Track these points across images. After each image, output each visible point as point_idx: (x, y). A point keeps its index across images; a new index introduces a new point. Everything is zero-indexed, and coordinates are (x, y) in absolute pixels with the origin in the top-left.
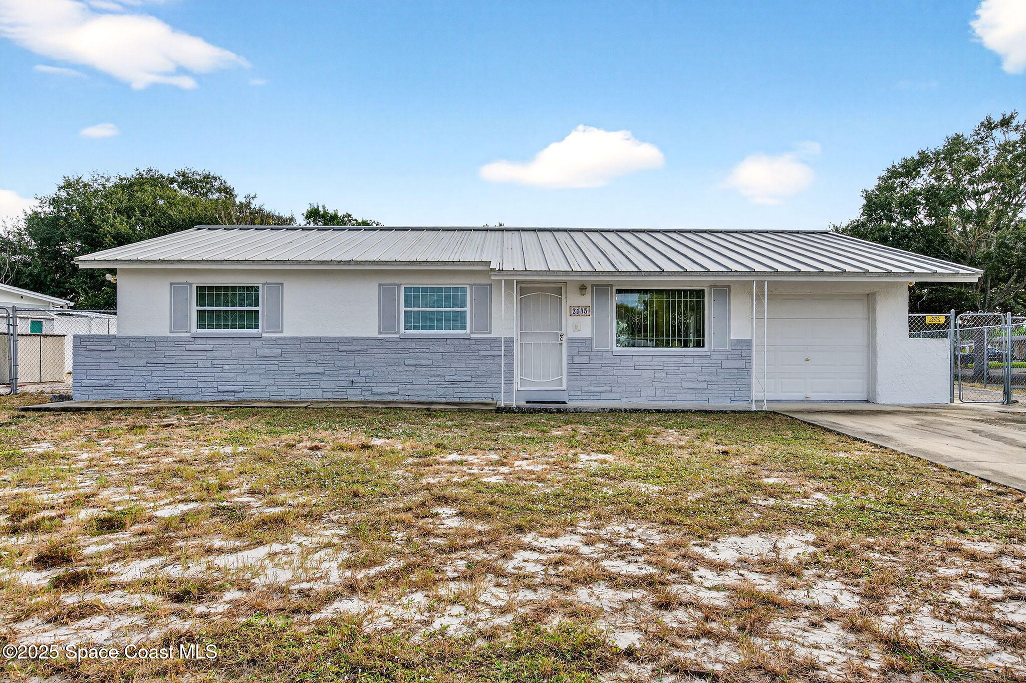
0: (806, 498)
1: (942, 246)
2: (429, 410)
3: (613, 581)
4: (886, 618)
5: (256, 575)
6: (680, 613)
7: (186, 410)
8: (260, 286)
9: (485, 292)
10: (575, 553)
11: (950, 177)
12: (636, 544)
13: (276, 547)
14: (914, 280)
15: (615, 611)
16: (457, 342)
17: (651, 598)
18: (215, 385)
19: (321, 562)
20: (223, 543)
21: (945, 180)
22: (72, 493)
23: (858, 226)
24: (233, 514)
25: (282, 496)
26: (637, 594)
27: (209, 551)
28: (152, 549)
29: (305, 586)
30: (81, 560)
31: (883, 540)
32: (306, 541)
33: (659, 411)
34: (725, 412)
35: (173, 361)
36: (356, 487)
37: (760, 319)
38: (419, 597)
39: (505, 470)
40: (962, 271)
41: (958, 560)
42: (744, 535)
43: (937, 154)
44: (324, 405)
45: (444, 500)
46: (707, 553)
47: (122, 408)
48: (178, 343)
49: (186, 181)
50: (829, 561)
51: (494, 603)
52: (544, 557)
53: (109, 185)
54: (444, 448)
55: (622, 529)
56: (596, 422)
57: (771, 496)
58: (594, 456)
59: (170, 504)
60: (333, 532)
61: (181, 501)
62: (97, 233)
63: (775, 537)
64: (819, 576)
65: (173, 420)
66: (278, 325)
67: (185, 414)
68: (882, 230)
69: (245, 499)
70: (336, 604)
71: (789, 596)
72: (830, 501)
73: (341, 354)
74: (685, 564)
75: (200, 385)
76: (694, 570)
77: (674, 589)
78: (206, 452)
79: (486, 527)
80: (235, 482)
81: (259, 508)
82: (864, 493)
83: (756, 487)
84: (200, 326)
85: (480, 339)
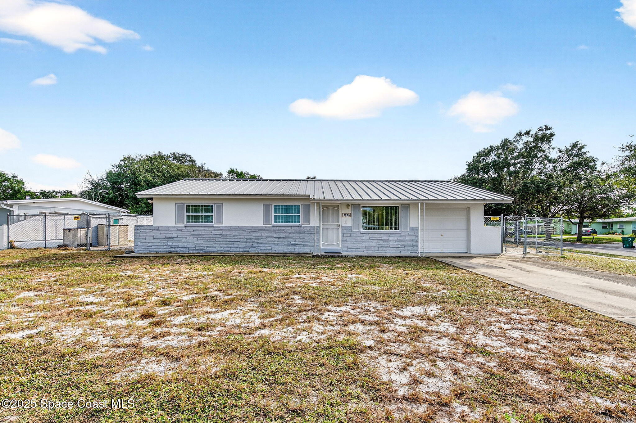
0: (438, 292)
1: (500, 186)
2: (284, 256)
3: (363, 322)
4: (466, 336)
5: (226, 321)
6: (389, 334)
7: (183, 257)
8: (213, 204)
9: (307, 208)
10: (348, 313)
11: (503, 156)
12: (371, 309)
13: (232, 311)
14: (486, 203)
15: (364, 333)
16: (296, 228)
17: (378, 328)
18: (194, 246)
19: (251, 316)
20: (211, 309)
21: (502, 158)
22: (147, 291)
23: (464, 177)
24: (212, 299)
25: (231, 291)
26: (373, 327)
27: (207, 312)
28: (184, 312)
29: (246, 325)
30: (158, 316)
31: (467, 308)
32: (244, 309)
33: (380, 257)
34: (408, 257)
35: (176, 236)
36: (259, 288)
37: (422, 218)
38: (290, 329)
39: (318, 281)
40: (505, 199)
41: (495, 315)
42: (414, 306)
43: (498, 146)
44: (240, 255)
45: (296, 293)
46: (399, 312)
47: (157, 256)
48: (178, 229)
49: (175, 157)
50: (446, 315)
51: (319, 331)
52: (336, 314)
53: (142, 159)
54: (293, 272)
55: (366, 304)
56: (354, 261)
57: (425, 291)
58: (354, 275)
59: (186, 295)
60: (253, 305)
61: (191, 294)
62: (137, 180)
63: (425, 307)
64: (442, 321)
65: (179, 261)
66: (220, 220)
67: (184, 259)
68: (475, 179)
69: (216, 293)
70: (259, 331)
71: (430, 328)
72: (448, 293)
73: (247, 233)
74: (390, 317)
75: (188, 246)
76: (394, 319)
77: (386, 326)
78: (196, 274)
79: (313, 303)
80: (210, 286)
81: (222, 296)
82: (462, 290)
83: (419, 288)
84: (188, 221)
85: (305, 226)
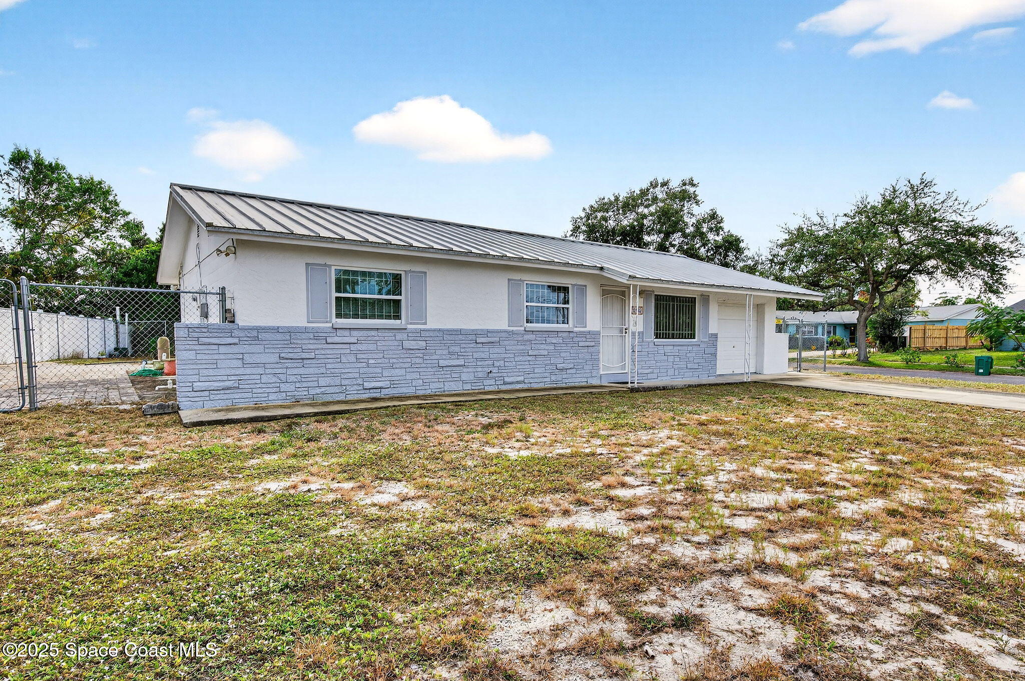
8: (403, 273)
9: (582, 292)
16: (564, 335)
18: (360, 381)
35: (312, 355)
48: (317, 335)
66: (422, 316)
73: (478, 345)
84: (339, 315)
85: (580, 332)
